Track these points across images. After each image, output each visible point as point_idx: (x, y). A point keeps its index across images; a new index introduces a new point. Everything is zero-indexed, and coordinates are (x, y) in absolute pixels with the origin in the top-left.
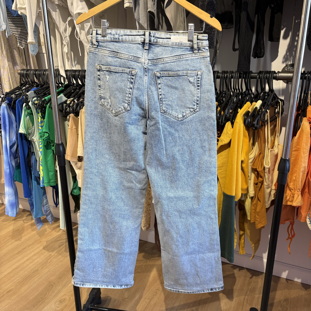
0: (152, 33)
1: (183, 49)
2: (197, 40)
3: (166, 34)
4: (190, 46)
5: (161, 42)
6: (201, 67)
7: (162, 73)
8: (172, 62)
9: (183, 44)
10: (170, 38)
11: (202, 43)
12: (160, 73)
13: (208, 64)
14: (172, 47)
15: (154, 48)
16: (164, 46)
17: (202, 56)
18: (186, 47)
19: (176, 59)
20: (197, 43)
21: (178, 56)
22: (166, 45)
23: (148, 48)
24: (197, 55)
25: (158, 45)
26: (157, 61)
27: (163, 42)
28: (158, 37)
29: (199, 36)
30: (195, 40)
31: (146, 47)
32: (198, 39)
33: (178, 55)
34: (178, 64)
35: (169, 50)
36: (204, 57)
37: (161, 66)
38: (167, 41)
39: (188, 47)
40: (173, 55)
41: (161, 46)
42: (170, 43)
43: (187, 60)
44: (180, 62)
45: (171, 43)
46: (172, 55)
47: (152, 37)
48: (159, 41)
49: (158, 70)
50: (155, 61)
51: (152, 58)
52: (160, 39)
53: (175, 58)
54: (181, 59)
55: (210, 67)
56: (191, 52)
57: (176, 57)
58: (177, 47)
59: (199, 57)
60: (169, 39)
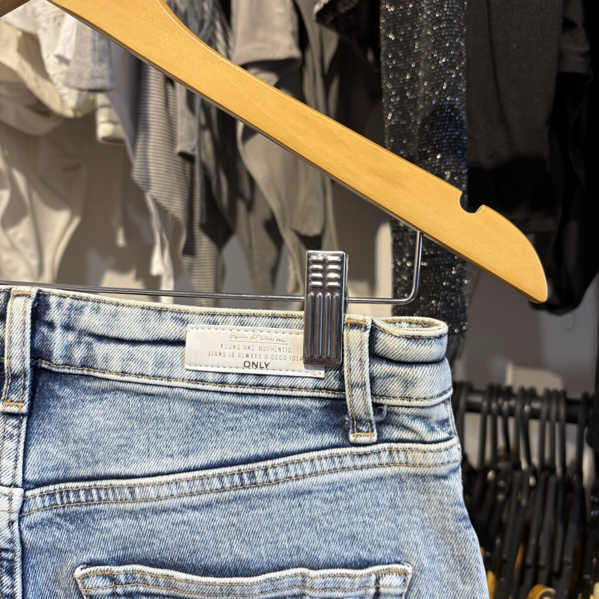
0: (59, 305)
1: (276, 414)
2: (366, 358)
3: (153, 316)
4: (323, 394)
5: (116, 365)
6: (403, 538)
7: (122, 578)
8: (195, 508)
9: (271, 381)
10: (181, 343)
11: (407, 383)
12: (113, 579)
13: (451, 525)
14: (196, 402)
15: (74, 405)
16: (138, 394)
17: (412, 470)
18: (292, 402)
19: (223, 489)
20: (373, 379)
21: (233, 463)
22: (148, 389)
23: (25, 409)
24: (372, 460)
25: (96, 384)
26: (88, 491)
27: (134, 367)
28: (101, 331)
29: (381, 336)
30: (355, 363)
31: (13, 397)
32: (375, 356)
33: (237, 455)
34: (235, 521)
35: (175, 420)
36: (423, 477)
37: (119, 527)
38: (159, 364)
39: (308, 404)
40: (201, 459)
41: (118, 389)
42: (178, 373)
43: (298, 494)
44: (252, 508)
45: (187, 375)
46: (193, 461)
47: (59, 329)
48: (106, 359)
49: (99, 556)
50: (76, 492)
51: (57, 468)
52: (113, 346)
53: (216, 484)
54: (255, 490)
55: (466, 540)
56: (329, 438)
57: (220, 477)
58: (227, 398)
59: (389, 471)
60: (170, 350)
